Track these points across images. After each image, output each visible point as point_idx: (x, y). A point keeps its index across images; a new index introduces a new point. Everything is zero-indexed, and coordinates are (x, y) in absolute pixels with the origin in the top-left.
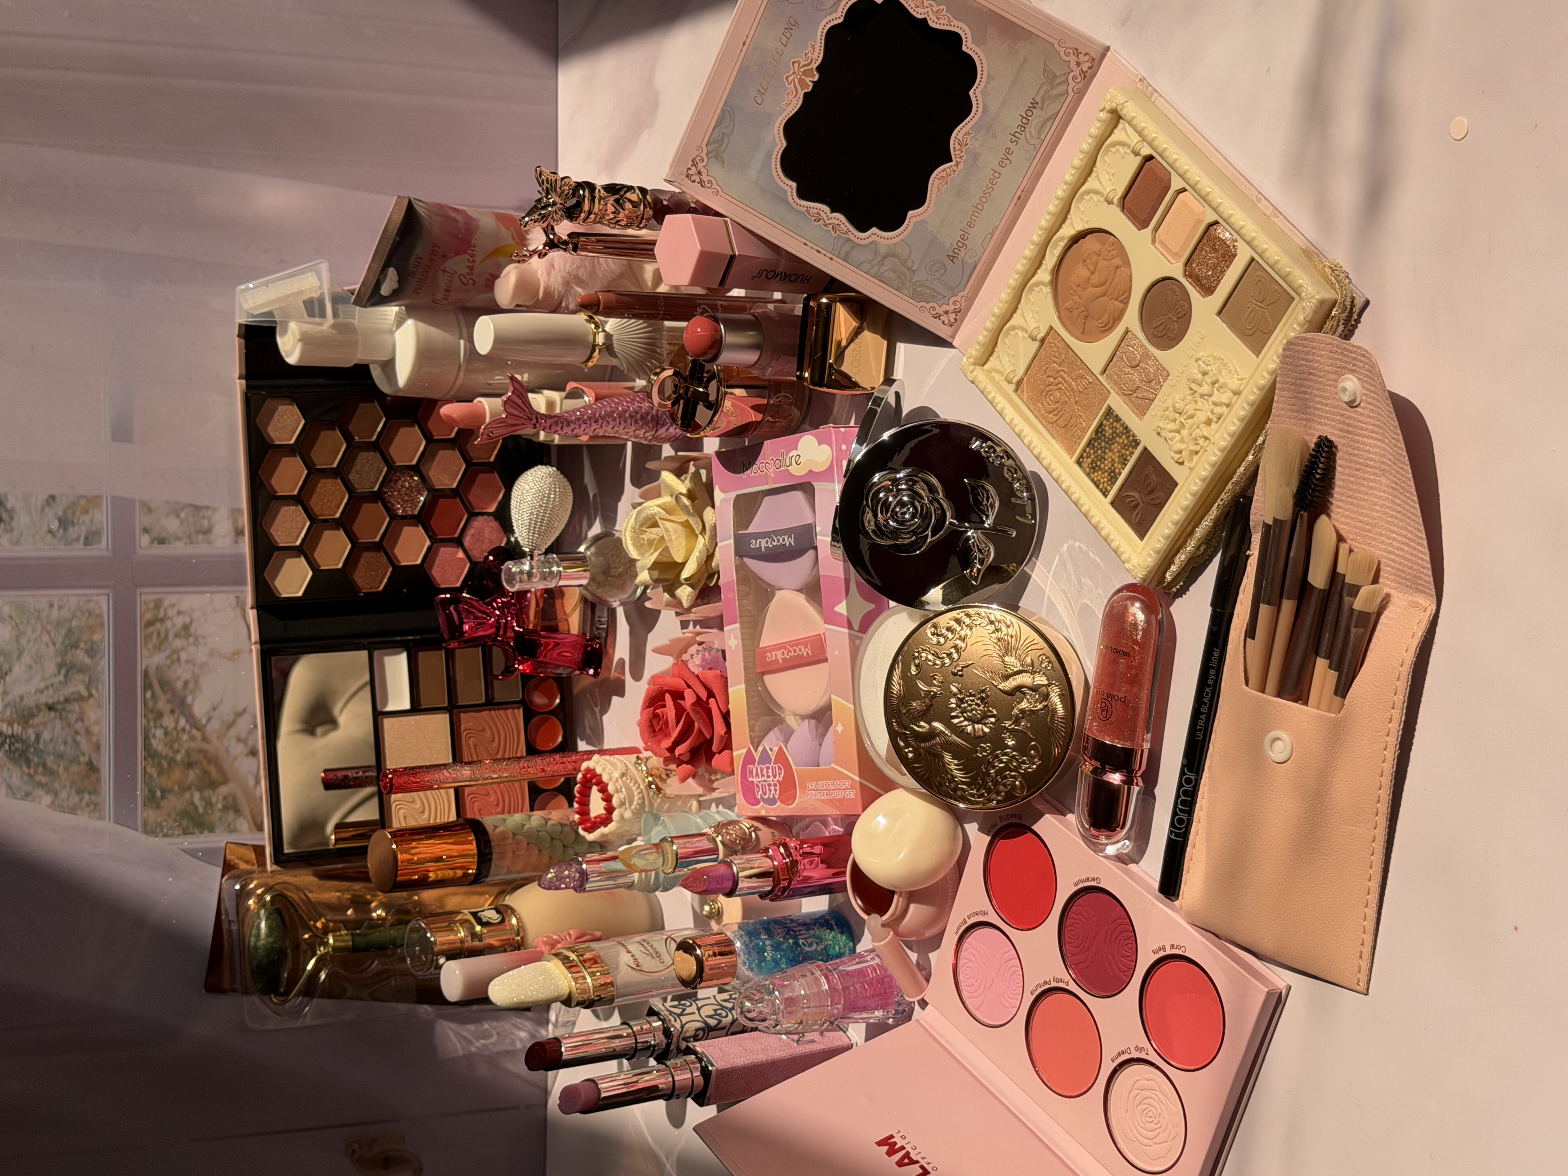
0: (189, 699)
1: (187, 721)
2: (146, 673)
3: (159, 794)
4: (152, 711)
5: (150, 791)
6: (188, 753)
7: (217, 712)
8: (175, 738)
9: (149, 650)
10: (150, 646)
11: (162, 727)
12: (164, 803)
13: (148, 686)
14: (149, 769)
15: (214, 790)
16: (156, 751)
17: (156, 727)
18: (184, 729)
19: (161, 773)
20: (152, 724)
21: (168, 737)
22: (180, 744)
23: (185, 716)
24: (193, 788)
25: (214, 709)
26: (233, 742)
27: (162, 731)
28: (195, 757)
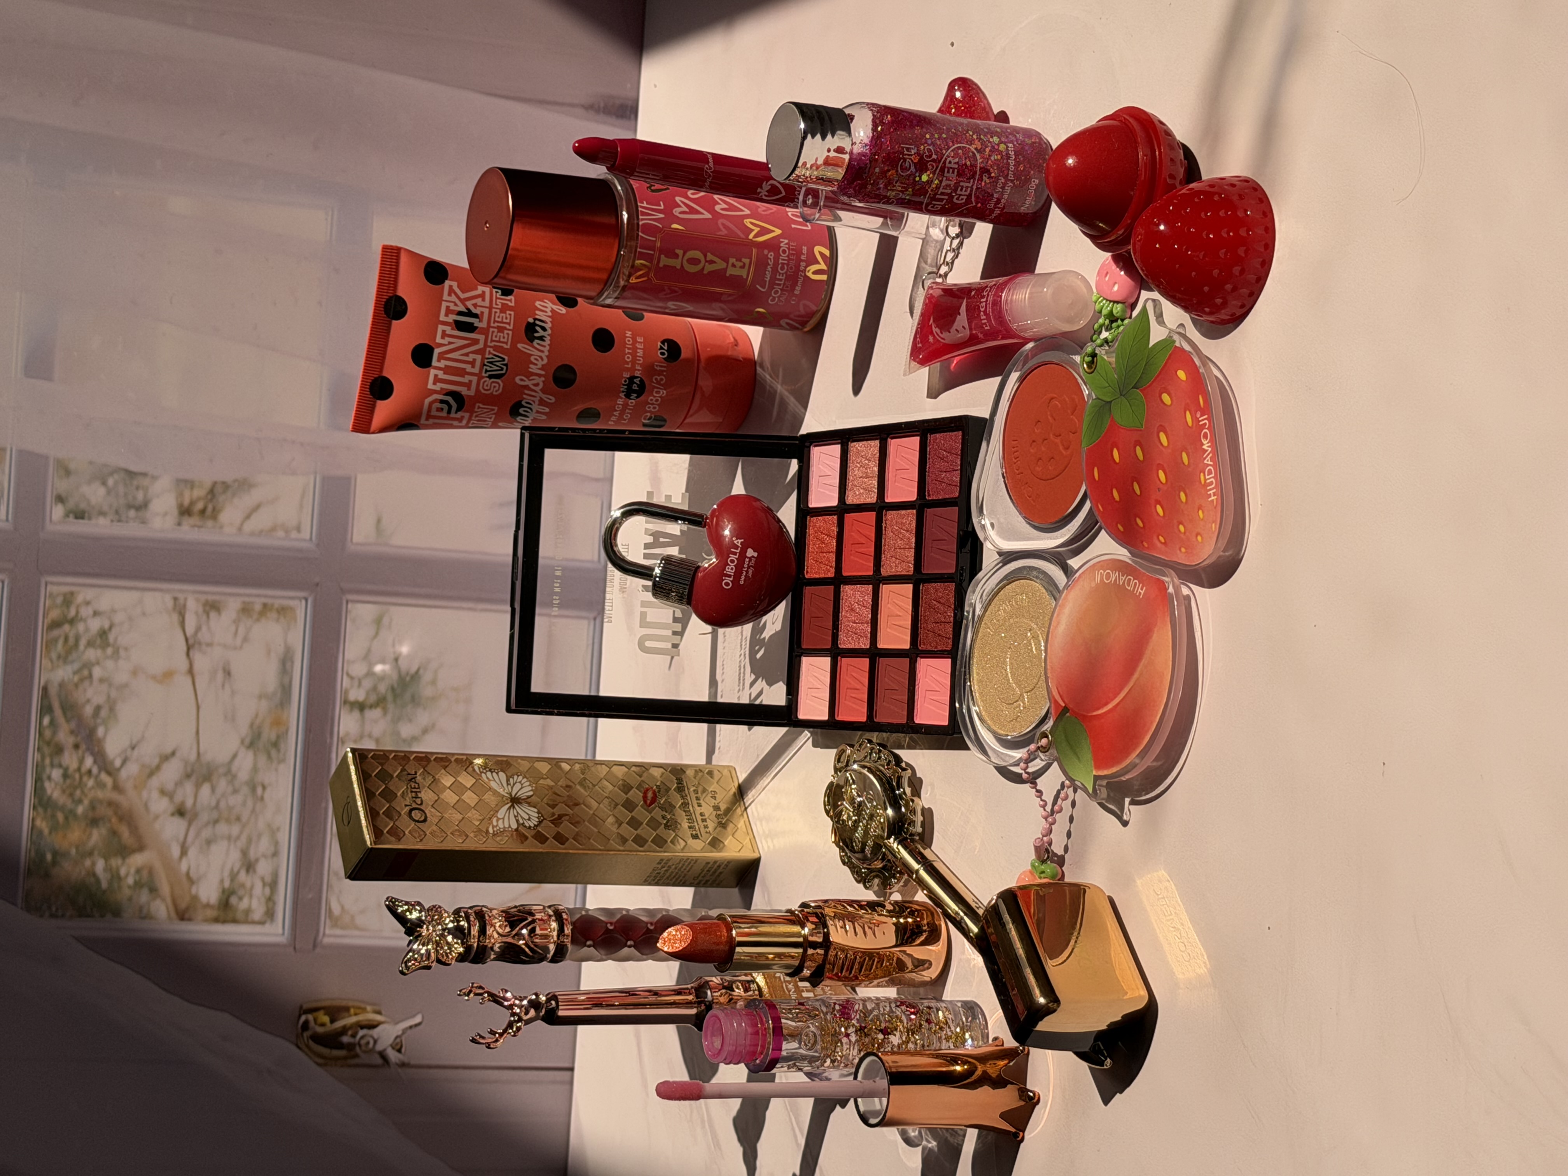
0: (100, 731)
1: (95, 762)
2: (45, 690)
3: (49, 857)
4: (48, 743)
5: (37, 852)
6: (93, 806)
7: (136, 752)
8: (76, 783)
9: (51, 660)
10: (54, 656)
11: (60, 766)
13: (46, 708)
14: (38, 822)
15: (124, 858)
16: (50, 798)
17: (52, 765)
18: (89, 772)
19: (54, 828)
20: (47, 761)
21: (68, 781)
22: (83, 792)
23: (93, 754)
24: (96, 853)
25: (133, 748)
26: (155, 795)
27: (61, 771)
28: (102, 810)
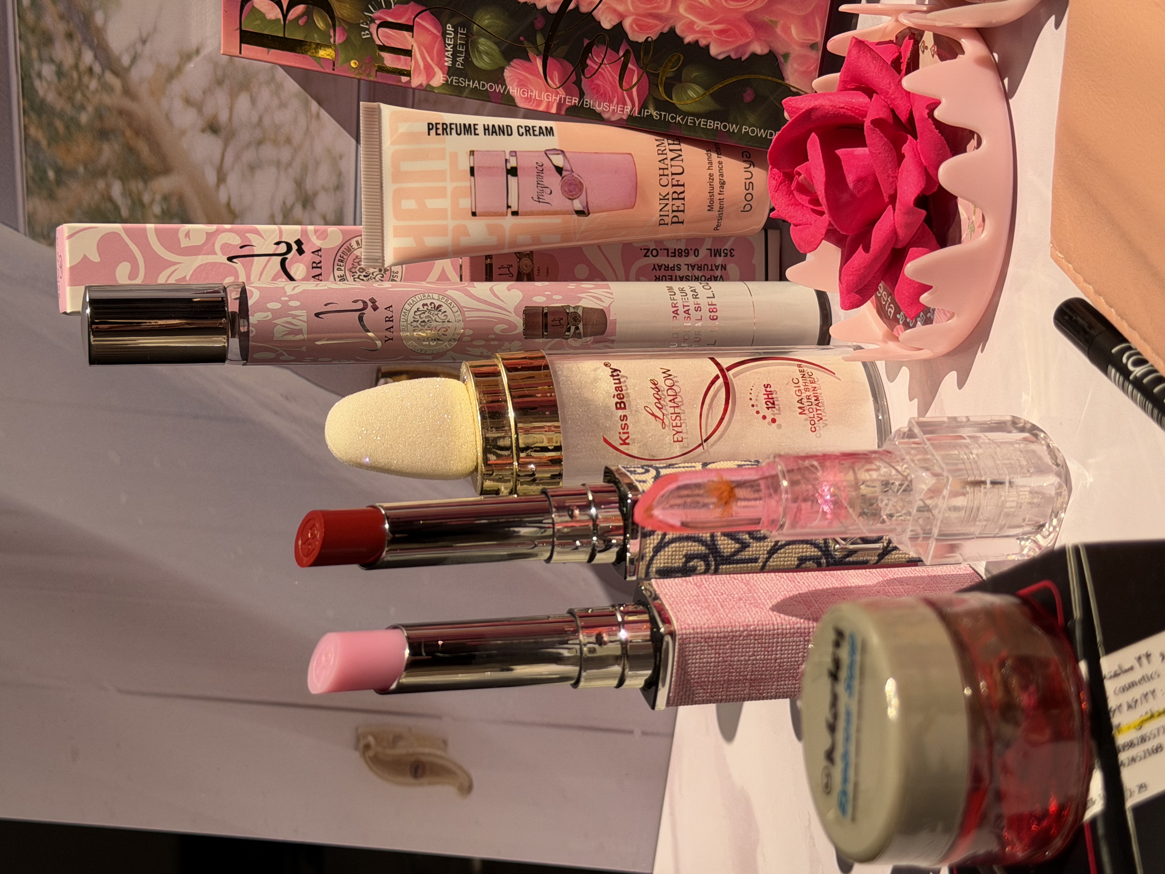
0: (99, 18)
1: (96, 57)
3: (51, 174)
4: (33, 30)
5: (36, 168)
6: (99, 114)
7: (148, 49)
8: (75, 84)
11: (52, 61)
12: (61, 193)
14: (32, 131)
15: (145, 182)
16: (43, 101)
17: (41, 60)
18: (90, 70)
19: (54, 139)
20: (34, 53)
21: (64, 82)
22: (84, 95)
23: (91, 47)
24: (110, 172)
25: (144, 42)
26: (178, 104)
27: (53, 68)
28: (112, 121)
